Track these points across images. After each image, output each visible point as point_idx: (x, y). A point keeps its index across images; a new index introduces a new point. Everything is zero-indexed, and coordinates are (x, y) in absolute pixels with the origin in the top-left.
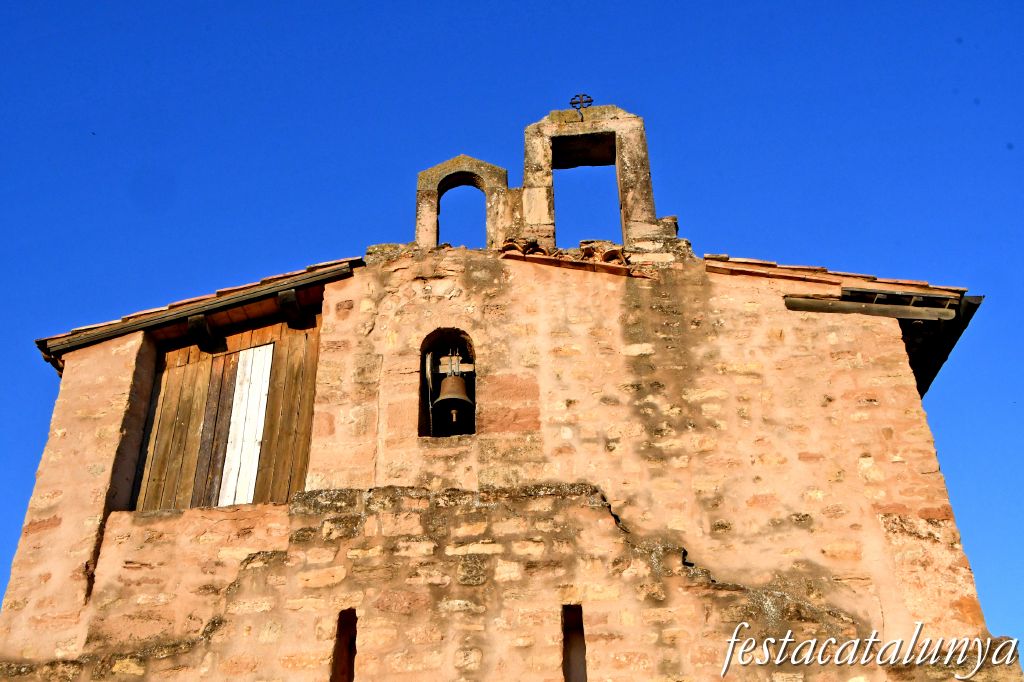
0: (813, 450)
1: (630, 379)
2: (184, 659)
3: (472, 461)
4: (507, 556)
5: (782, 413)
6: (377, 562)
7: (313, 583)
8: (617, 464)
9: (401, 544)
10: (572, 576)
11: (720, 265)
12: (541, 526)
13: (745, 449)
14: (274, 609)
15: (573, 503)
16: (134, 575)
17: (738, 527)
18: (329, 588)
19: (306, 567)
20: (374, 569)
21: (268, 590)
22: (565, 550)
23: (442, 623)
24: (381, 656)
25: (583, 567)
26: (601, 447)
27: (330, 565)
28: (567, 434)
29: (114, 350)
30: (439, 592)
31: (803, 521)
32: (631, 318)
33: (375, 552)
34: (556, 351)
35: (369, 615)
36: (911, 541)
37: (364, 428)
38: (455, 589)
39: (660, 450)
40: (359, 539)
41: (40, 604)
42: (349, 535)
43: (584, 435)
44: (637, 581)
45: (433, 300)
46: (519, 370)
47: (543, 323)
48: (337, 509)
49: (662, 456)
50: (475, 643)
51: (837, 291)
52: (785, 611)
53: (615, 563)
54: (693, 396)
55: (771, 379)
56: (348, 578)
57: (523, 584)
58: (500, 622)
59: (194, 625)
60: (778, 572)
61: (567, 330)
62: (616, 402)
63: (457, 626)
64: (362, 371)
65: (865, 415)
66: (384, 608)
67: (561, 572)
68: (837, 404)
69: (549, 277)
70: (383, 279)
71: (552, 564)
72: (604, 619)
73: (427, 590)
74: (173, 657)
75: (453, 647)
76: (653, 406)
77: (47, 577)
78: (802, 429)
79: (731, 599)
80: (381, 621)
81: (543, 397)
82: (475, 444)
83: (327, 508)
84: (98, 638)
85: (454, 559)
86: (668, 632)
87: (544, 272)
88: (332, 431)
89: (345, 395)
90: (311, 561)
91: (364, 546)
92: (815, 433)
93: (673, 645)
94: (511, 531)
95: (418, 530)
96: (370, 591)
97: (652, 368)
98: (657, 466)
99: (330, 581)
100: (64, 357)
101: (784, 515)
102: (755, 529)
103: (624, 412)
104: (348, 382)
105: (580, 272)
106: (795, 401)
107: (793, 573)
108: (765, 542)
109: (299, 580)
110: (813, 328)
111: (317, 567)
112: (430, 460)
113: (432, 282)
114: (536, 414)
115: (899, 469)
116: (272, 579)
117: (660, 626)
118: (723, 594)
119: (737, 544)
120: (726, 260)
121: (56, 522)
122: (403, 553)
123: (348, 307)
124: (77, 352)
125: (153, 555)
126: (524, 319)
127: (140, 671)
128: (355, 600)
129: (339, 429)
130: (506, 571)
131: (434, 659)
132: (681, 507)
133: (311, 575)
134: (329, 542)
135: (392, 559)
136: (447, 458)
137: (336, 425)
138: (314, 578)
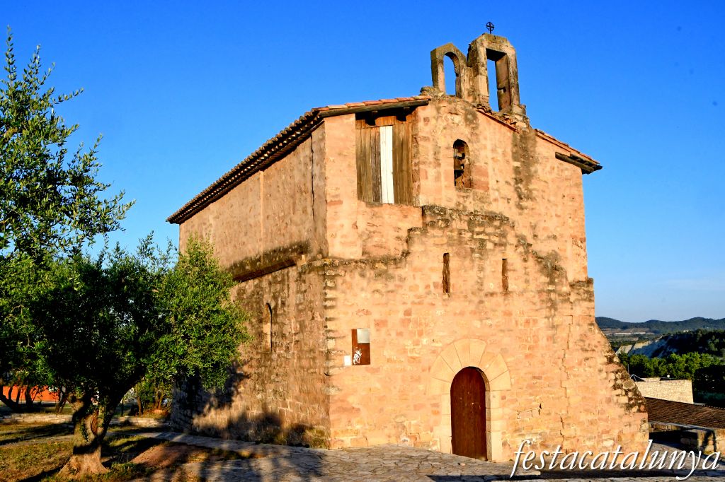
0: (559, 214)
1: (514, 176)
2: (399, 265)
3: (471, 199)
4: (490, 240)
5: (552, 199)
6: (455, 238)
7: (437, 243)
8: (510, 208)
9: (463, 233)
10: (505, 250)
11: (541, 135)
12: (498, 231)
13: (543, 210)
14: (425, 251)
15: (505, 224)
16: (372, 229)
17: (539, 237)
18: (442, 245)
19: (434, 237)
20: (454, 240)
21: (423, 243)
22: (504, 240)
23: (473, 261)
24: (458, 270)
25: (508, 247)
26: (506, 201)
27: (442, 236)
28: (497, 193)
29: (345, 121)
30: (473, 250)
31: (555, 237)
32: (514, 151)
33: (455, 234)
34: (493, 159)
35: (453, 256)
36: (576, 247)
37: (438, 178)
38: (476, 250)
39: (521, 205)
40: (450, 229)
41: (342, 237)
42: (447, 226)
43: (502, 196)
44: (521, 253)
45: (455, 125)
46: (482, 164)
47: (489, 145)
48: (441, 215)
49: (521, 208)
50: (481, 269)
51: (568, 154)
52: (553, 267)
53: (516, 246)
54: (531, 187)
55: (550, 185)
56: (447, 242)
57: (494, 250)
58: (488, 262)
59: (397, 252)
60: (548, 253)
61: (496, 150)
62: (510, 184)
63: (477, 262)
64: (435, 154)
65: (571, 203)
66: (458, 254)
67: (503, 248)
68: (566, 198)
69: (490, 124)
70: (438, 109)
71: (501, 245)
72: (512, 265)
73: (469, 250)
74: (395, 264)
75: (476, 269)
76: (520, 188)
77: (342, 226)
78: (556, 205)
79: (541, 262)
80: (457, 258)
81: (490, 178)
82: (471, 194)
83: (438, 214)
84: (366, 253)
85: (476, 239)
86: (527, 270)
87: (489, 121)
88: (427, 178)
89: (430, 163)
90: (435, 234)
91: (451, 231)
92: (560, 207)
93: (528, 275)
94: (490, 232)
95: (467, 228)
96: (454, 248)
97: (520, 173)
98: (520, 211)
99: (442, 243)
100: (324, 119)
101: (550, 234)
102: (543, 238)
103: (512, 189)
104: (431, 158)
105: (500, 125)
106: (556, 195)
107: (551, 254)
108: (545, 243)
109: (431, 241)
110: (561, 167)
111: (438, 237)
112: (459, 196)
113: (454, 116)
114: (488, 184)
115: (577, 224)
116: (424, 239)
117: (526, 268)
118: (540, 260)
119: (539, 242)
120: (543, 134)
121: (340, 202)
122: (463, 236)
123: (426, 120)
124: (330, 118)
125: (376, 222)
126: (483, 142)
127: (385, 268)
128: (449, 250)
129: (430, 178)
130: (489, 246)
131: (471, 272)
132: (526, 227)
133: (436, 239)
134: (441, 228)
135: (460, 237)
136: (464, 197)
137: (428, 175)
138: (437, 240)
